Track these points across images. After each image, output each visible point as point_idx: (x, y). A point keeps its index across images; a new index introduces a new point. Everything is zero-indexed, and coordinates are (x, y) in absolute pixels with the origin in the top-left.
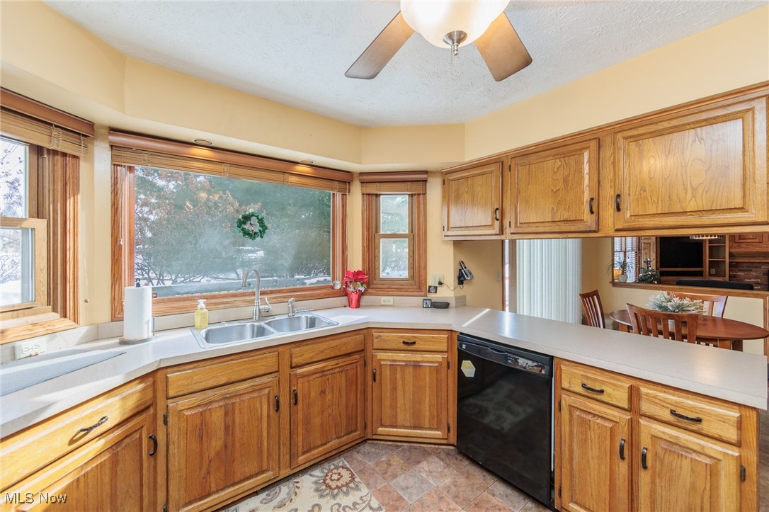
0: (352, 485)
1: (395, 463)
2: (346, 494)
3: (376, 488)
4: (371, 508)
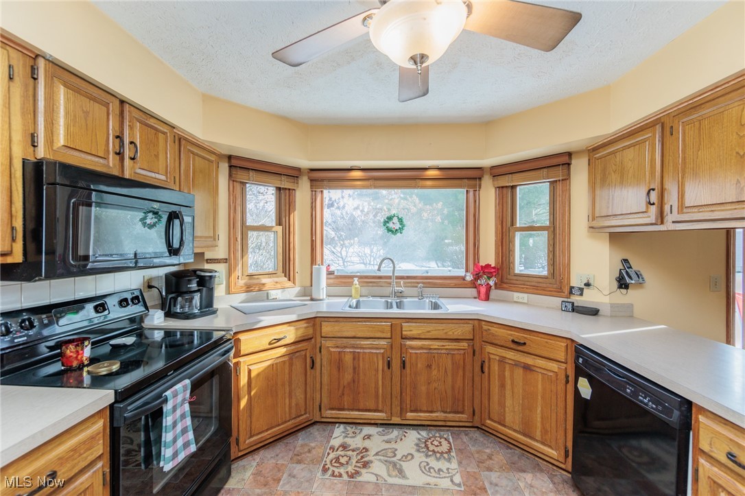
0: (446, 455)
1: (496, 459)
2: (438, 459)
3: (466, 469)
4: (452, 481)
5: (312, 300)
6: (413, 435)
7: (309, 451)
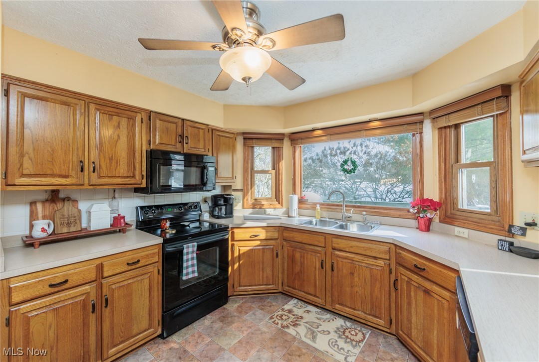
0: (354, 343)
2: (346, 342)
3: (364, 357)
5: (289, 217)
6: (340, 322)
7: (270, 306)
